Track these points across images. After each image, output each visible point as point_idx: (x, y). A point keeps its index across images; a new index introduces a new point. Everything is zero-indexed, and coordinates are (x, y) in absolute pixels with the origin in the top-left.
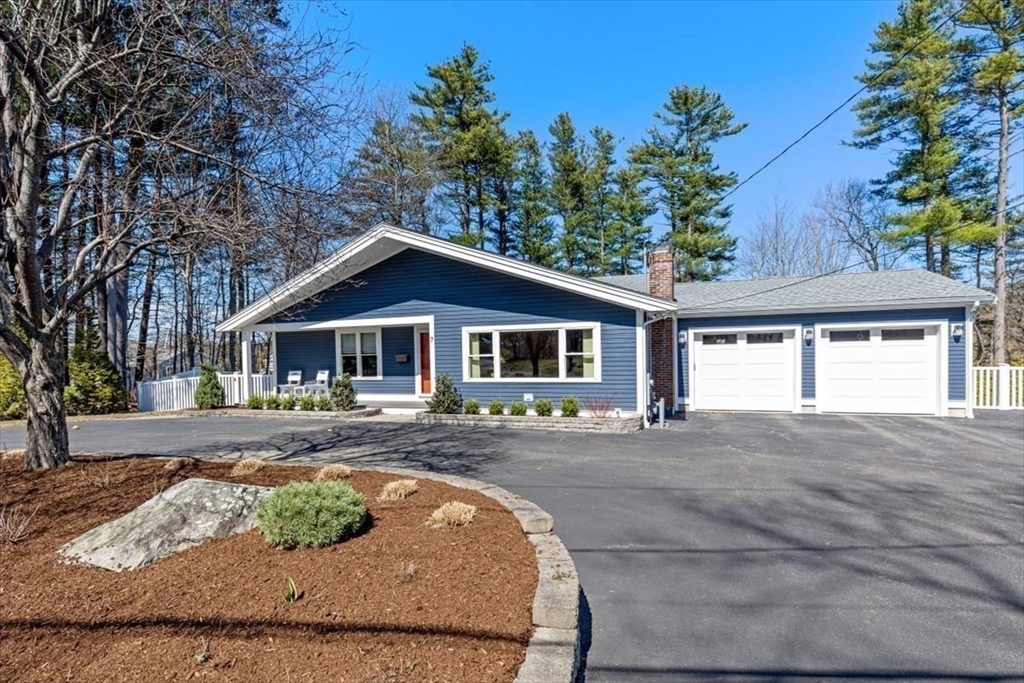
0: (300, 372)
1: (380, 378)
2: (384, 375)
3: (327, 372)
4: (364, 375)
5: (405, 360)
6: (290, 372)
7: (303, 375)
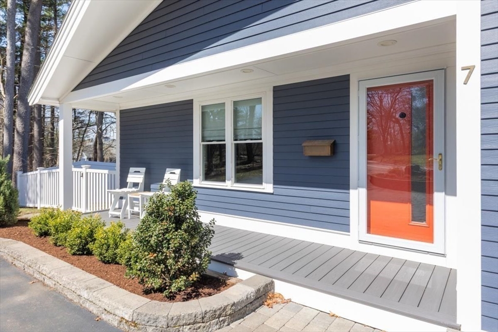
0: (143, 170)
1: (268, 187)
2: (276, 182)
3: (178, 171)
4: (238, 180)
5: (327, 152)
6: (132, 169)
7: (147, 174)
